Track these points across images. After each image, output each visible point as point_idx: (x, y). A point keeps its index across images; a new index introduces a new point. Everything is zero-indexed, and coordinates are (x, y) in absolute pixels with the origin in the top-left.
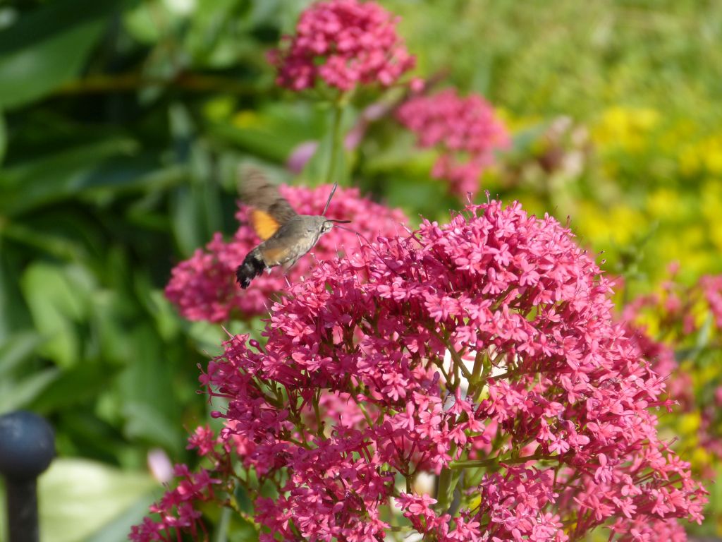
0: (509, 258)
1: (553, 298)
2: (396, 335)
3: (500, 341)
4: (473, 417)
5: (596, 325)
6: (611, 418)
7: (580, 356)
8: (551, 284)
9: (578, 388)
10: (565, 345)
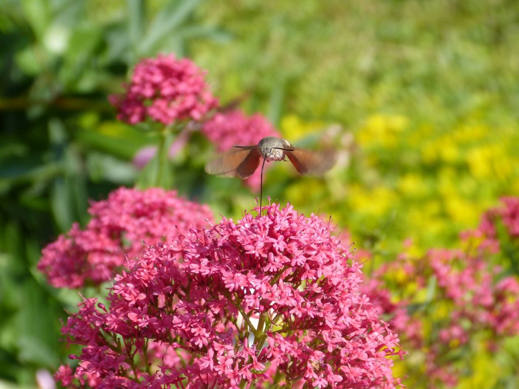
0: (284, 245)
1: (316, 275)
2: (203, 301)
3: (276, 306)
4: (256, 360)
5: (347, 296)
6: (358, 363)
7: (335, 318)
8: (314, 265)
9: (335, 341)
10: (324, 309)
